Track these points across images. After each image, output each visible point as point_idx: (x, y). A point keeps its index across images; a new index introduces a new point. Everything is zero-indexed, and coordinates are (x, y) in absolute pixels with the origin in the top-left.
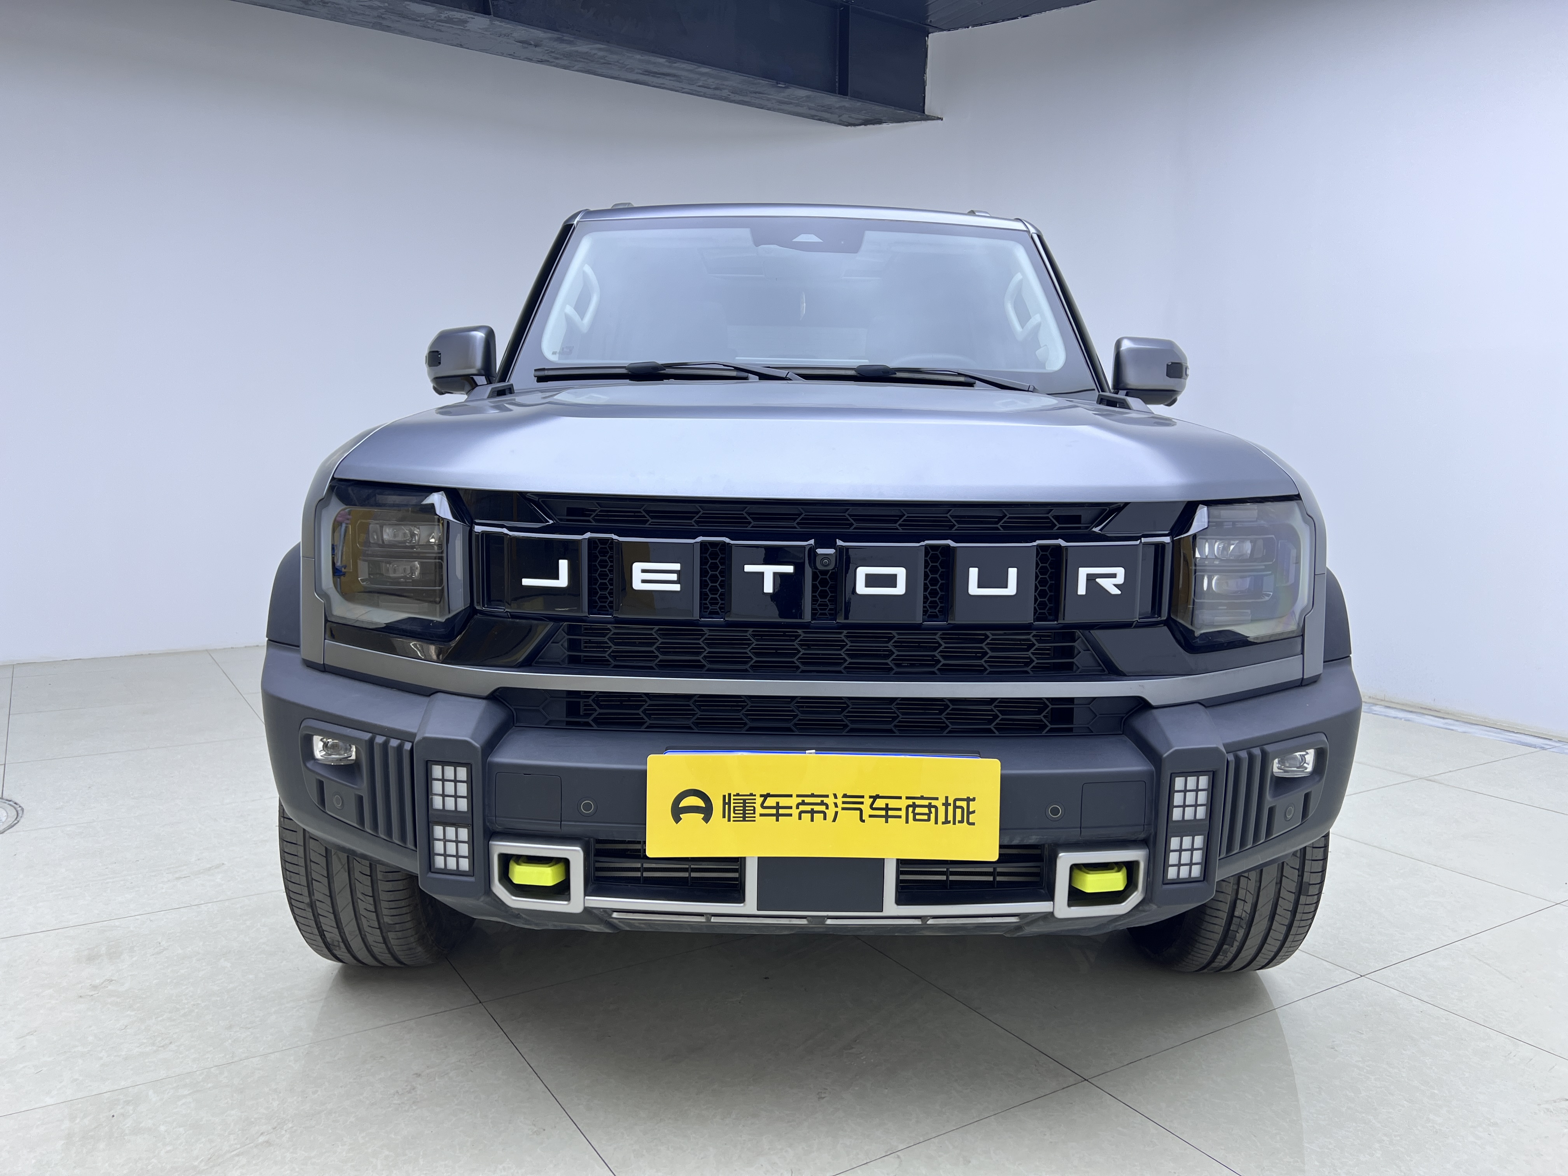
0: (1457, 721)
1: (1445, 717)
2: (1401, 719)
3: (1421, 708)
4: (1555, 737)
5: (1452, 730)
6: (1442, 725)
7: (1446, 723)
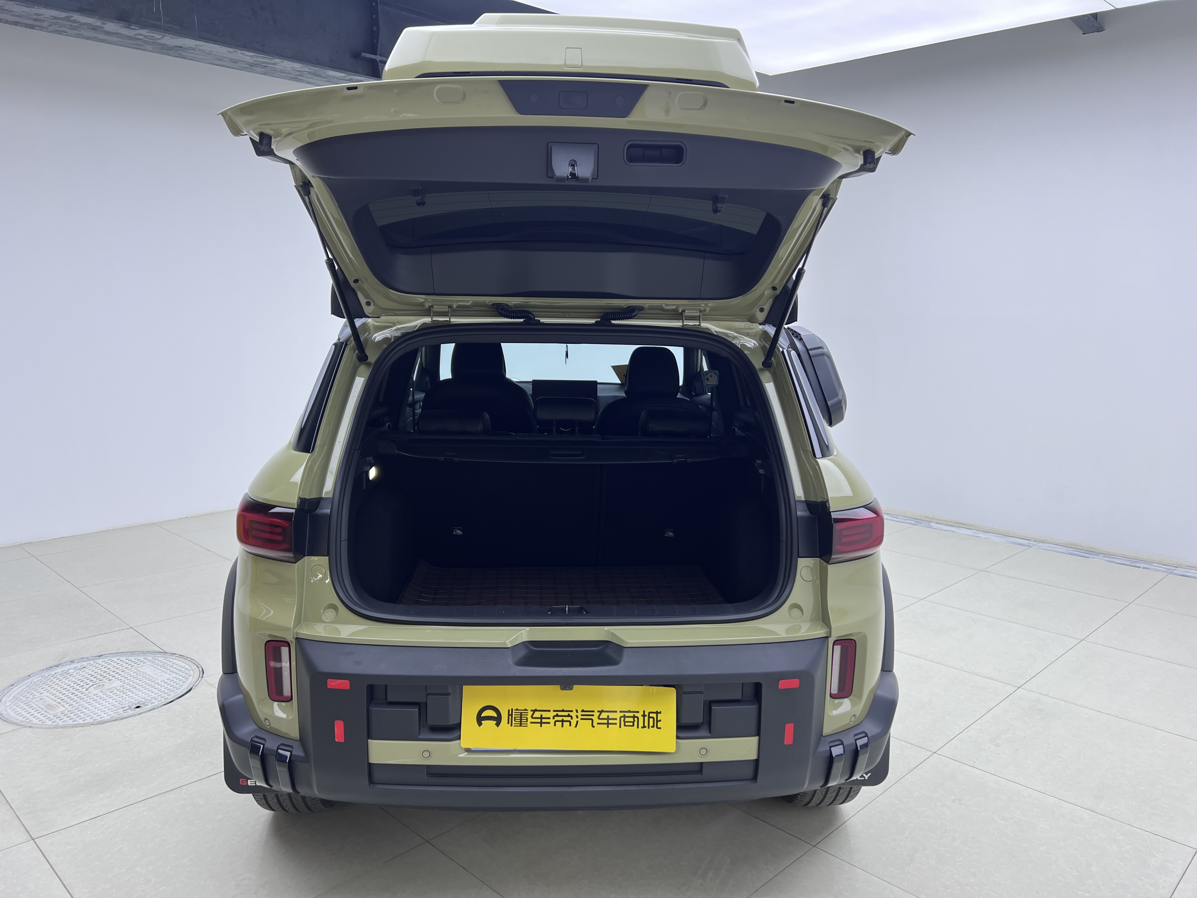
0: (978, 530)
1: (971, 528)
2: (949, 531)
3: (956, 523)
4: (1032, 538)
5: (979, 537)
6: (972, 534)
7: (974, 533)
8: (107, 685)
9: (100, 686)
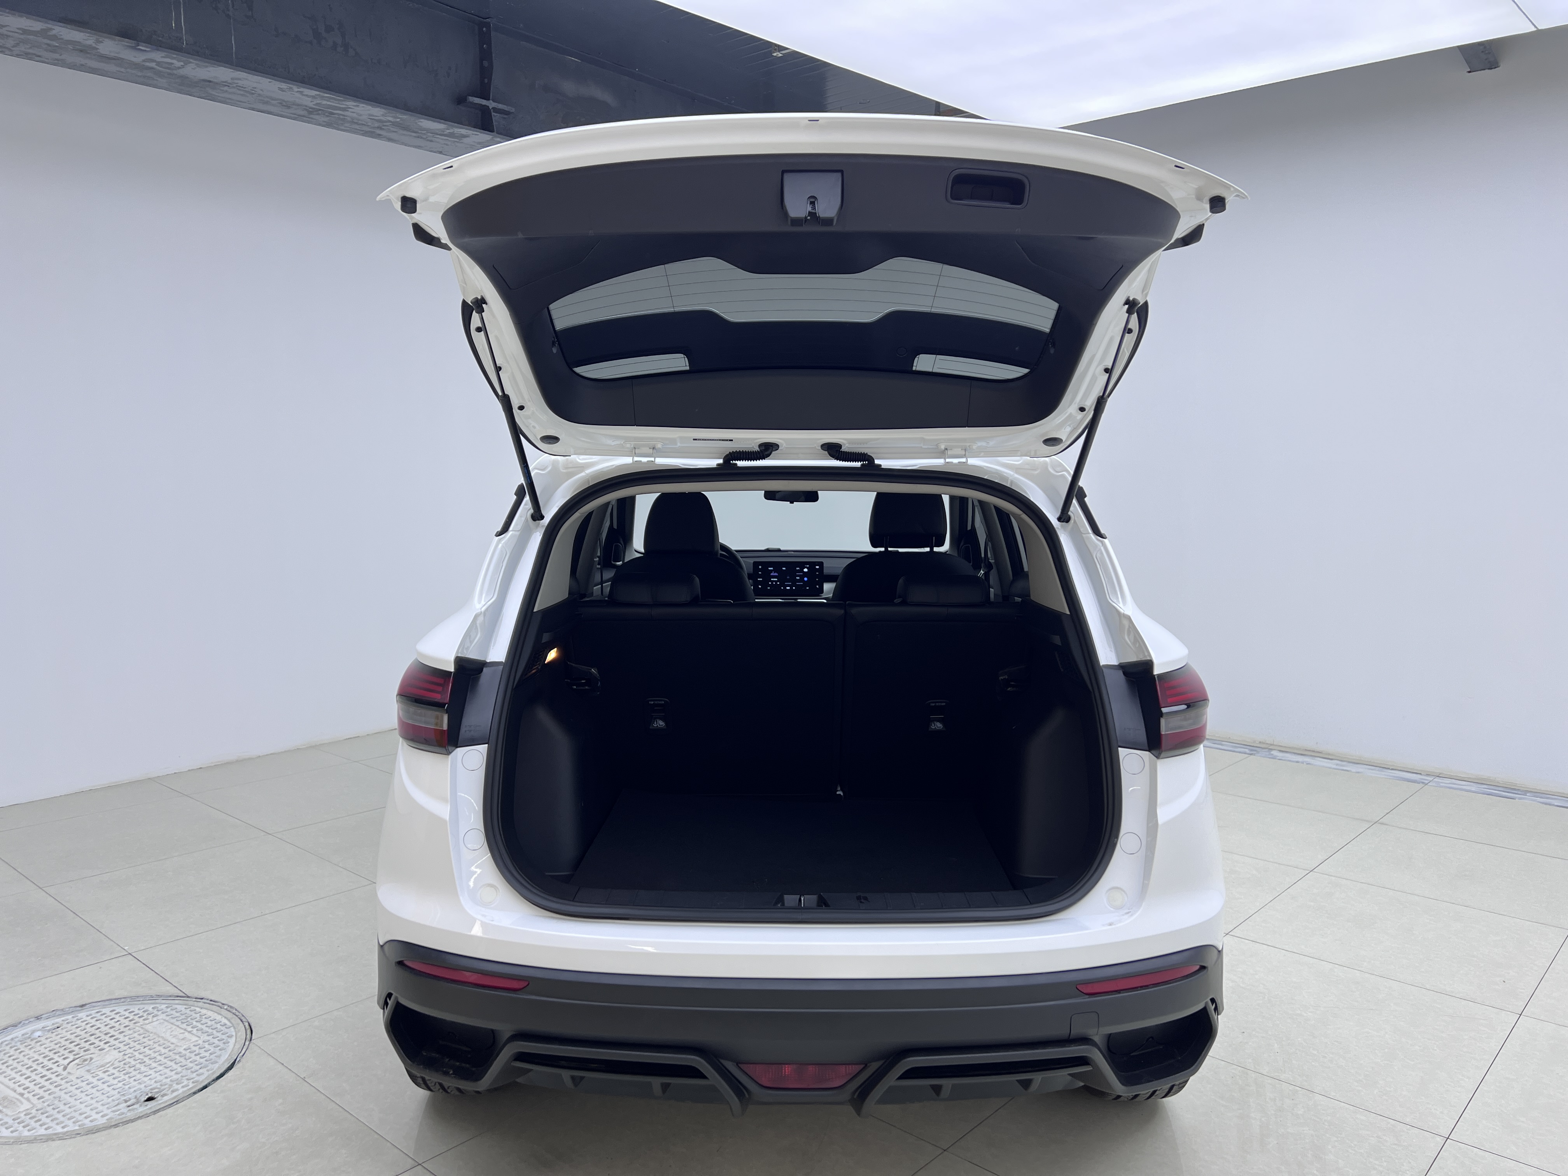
0: (1342, 761)
1: (1330, 757)
2: (1303, 763)
3: (1306, 750)
4: (1422, 771)
5: (1348, 771)
6: (1335, 766)
7: (1337, 765)
8: (98, 1059)
9: (85, 1060)
